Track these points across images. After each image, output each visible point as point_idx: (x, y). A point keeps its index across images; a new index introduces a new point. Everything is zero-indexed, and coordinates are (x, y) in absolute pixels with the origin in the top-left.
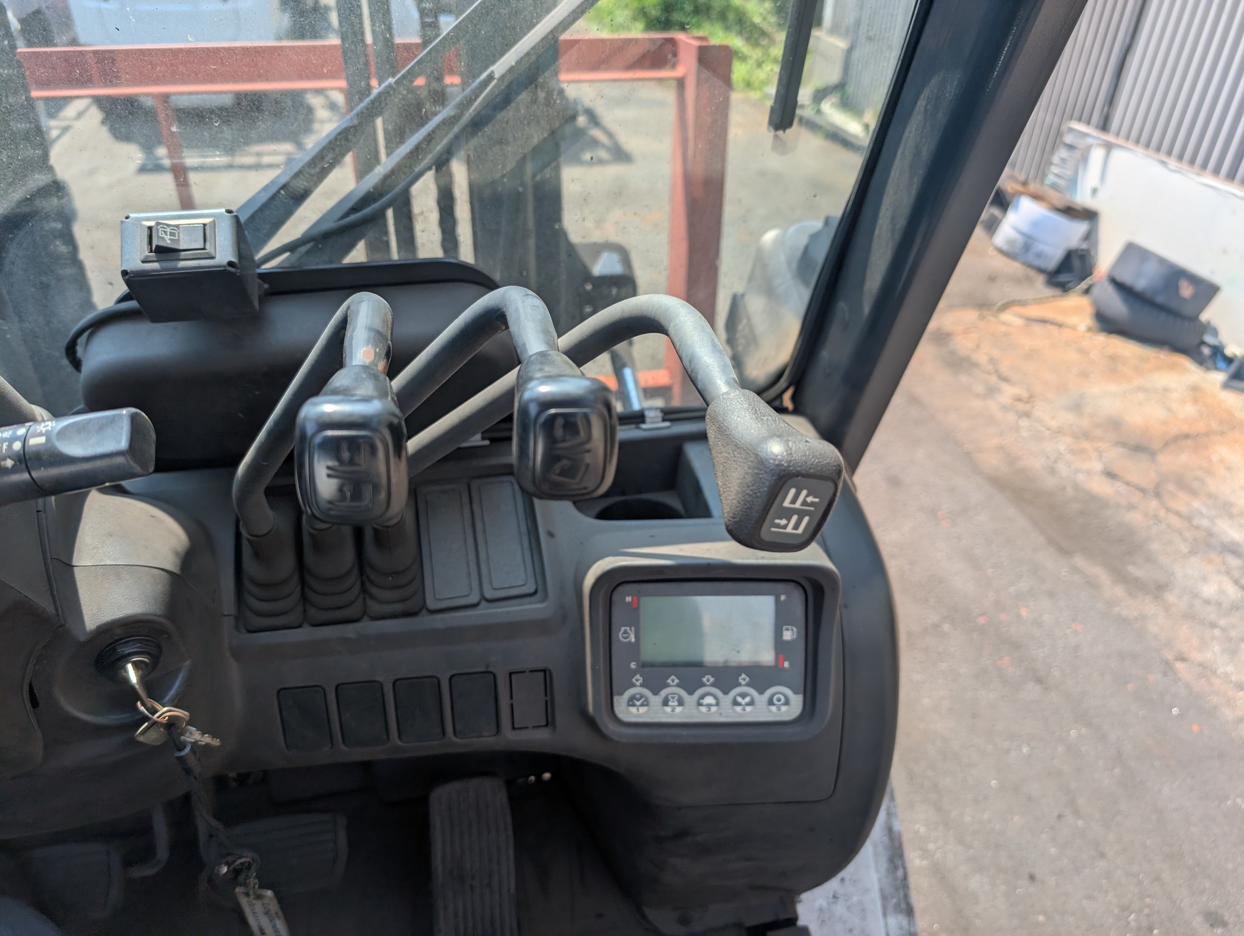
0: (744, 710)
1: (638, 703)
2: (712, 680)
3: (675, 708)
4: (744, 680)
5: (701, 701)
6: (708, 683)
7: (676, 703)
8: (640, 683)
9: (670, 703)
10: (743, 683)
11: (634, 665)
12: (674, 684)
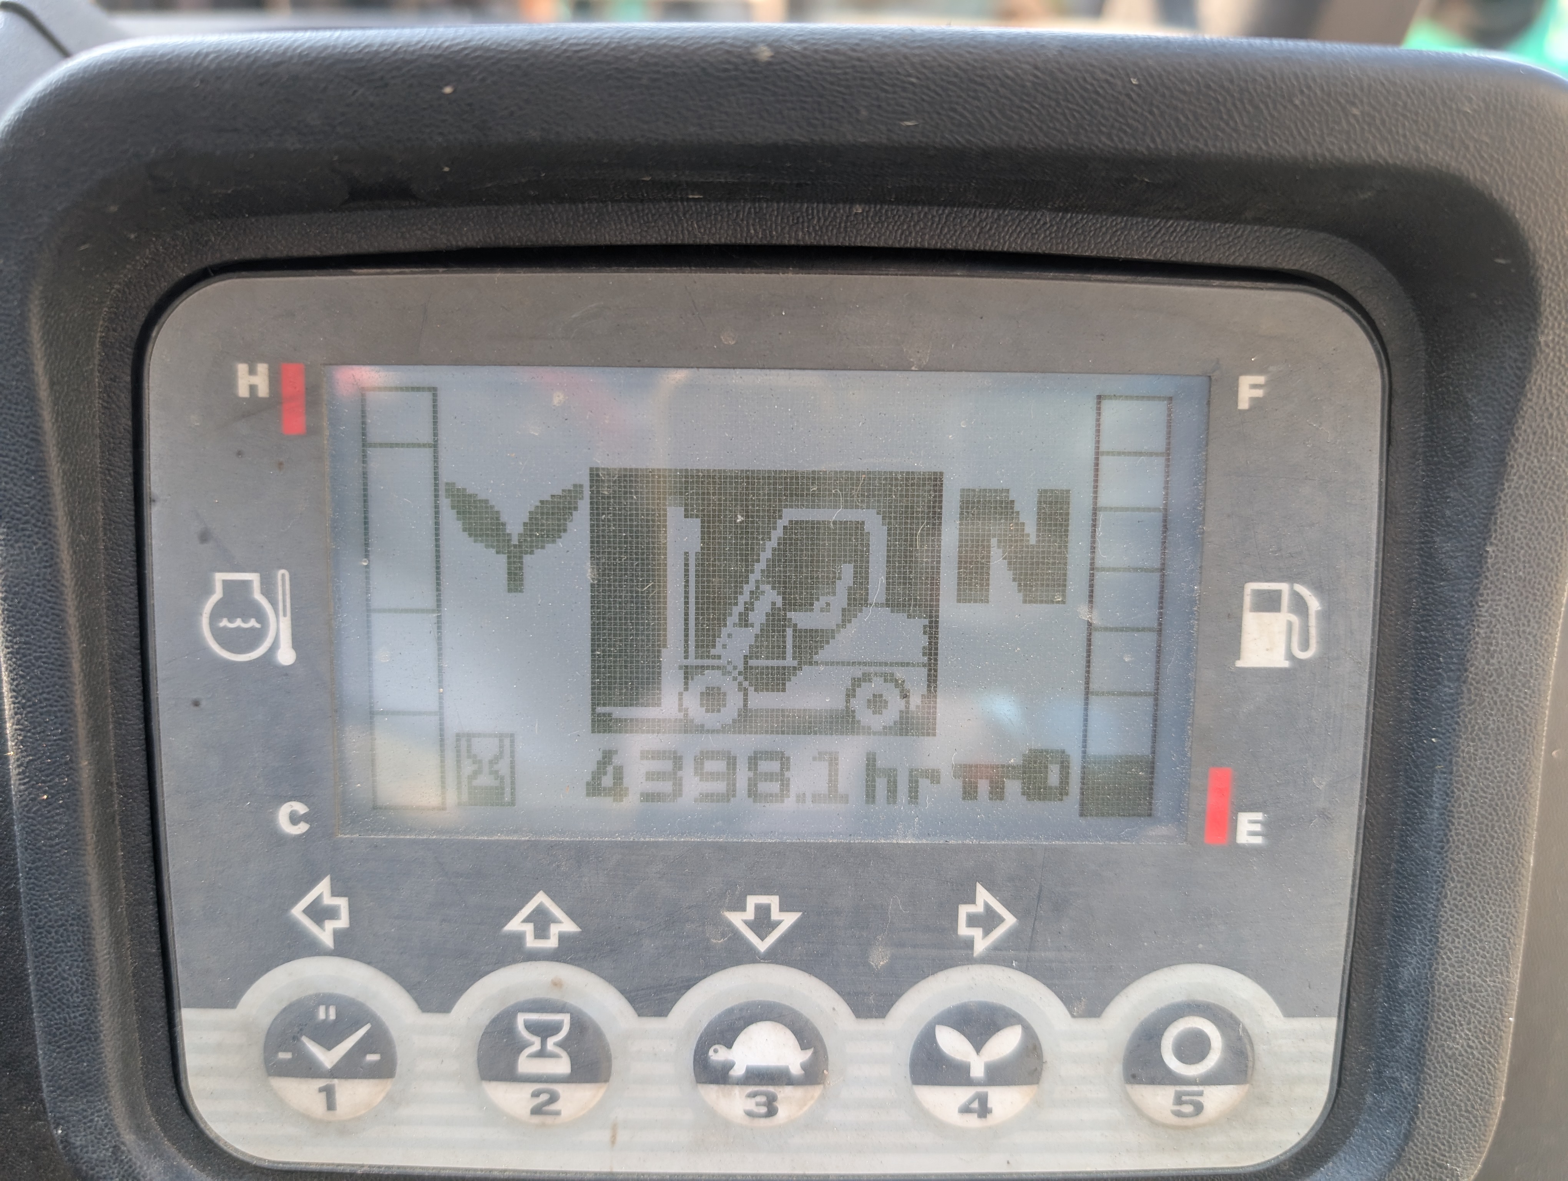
0: (984, 1111)
1: (327, 1058)
2: (788, 920)
3: (554, 1098)
4: (988, 921)
5: (718, 1055)
6: (762, 946)
7: (562, 1066)
8: (338, 935)
9: (525, 1065)
10: (981, 945)
11: (294, 819)
12: (552, 943)
